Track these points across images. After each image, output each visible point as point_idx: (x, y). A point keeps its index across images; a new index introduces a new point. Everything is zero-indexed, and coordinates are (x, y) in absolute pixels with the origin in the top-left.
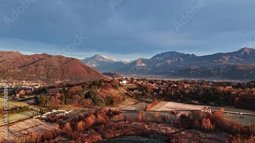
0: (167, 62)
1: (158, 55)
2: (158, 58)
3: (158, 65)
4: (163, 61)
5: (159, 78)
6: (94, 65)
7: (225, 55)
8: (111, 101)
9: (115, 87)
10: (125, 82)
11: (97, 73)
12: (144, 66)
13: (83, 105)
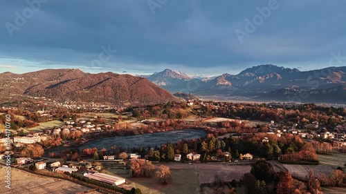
0: (259, 80)
1: (248, 70)
2: (247, 74)
3: (247, 83)
4: (253, 78)
5: (246, 100)
6: (164, 84)
7: (337, 69)
8: (179, 116)
9: (183, 107)
10: (191, 104)
11: (168, 95)
12: (227, 85)
13: (162, 118)
